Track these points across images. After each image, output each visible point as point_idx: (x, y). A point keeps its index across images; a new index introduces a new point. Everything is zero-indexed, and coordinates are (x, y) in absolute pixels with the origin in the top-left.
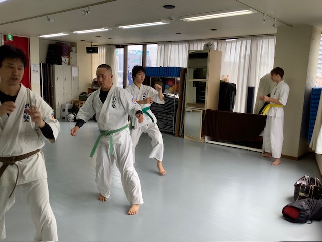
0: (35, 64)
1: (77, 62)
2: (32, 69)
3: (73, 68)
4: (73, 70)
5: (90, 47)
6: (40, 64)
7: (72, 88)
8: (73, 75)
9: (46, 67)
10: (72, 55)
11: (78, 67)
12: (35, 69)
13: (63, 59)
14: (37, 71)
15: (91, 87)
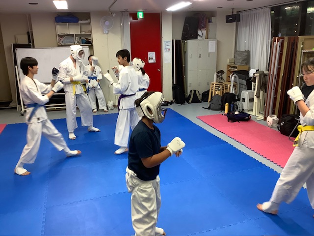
0: (168, 42)
1: (216, 35)
2: (164, 48)
3: (210, 42)
4: (209, 45)
5: (231, 14)
6: (173, 41)
7: (207, 66)
8: (210, 51)
10: (211, 26)
12: (167, 47)
13: (200, 32)
14: (169, 50)
15: (230, 64)
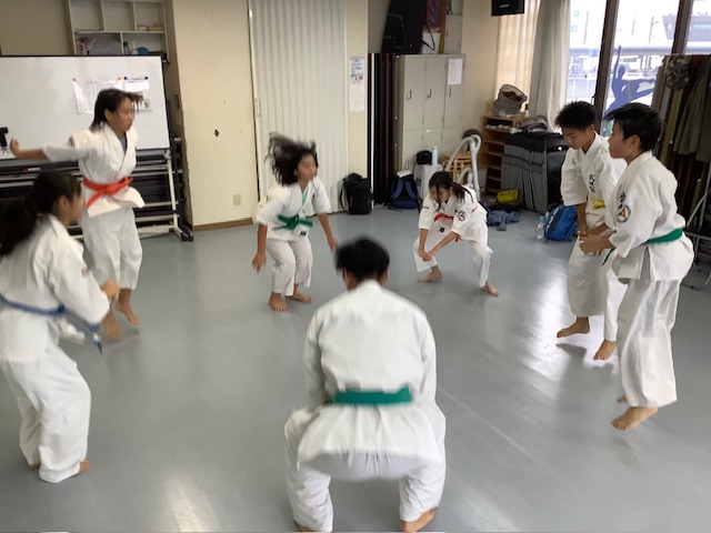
0: (357, 59)
1: (460, 46)
2: (348, 73)
3: (451, 61)
4: (450, 66)
6: (369, 56)
7: (443, 120)
8: (451, 82)
9: (382, 63)
10: (450, 22)
11: (464, 57)
12: (357, 72)
13: (426, 37)
14: (361, 78)
15: (490, 115)
